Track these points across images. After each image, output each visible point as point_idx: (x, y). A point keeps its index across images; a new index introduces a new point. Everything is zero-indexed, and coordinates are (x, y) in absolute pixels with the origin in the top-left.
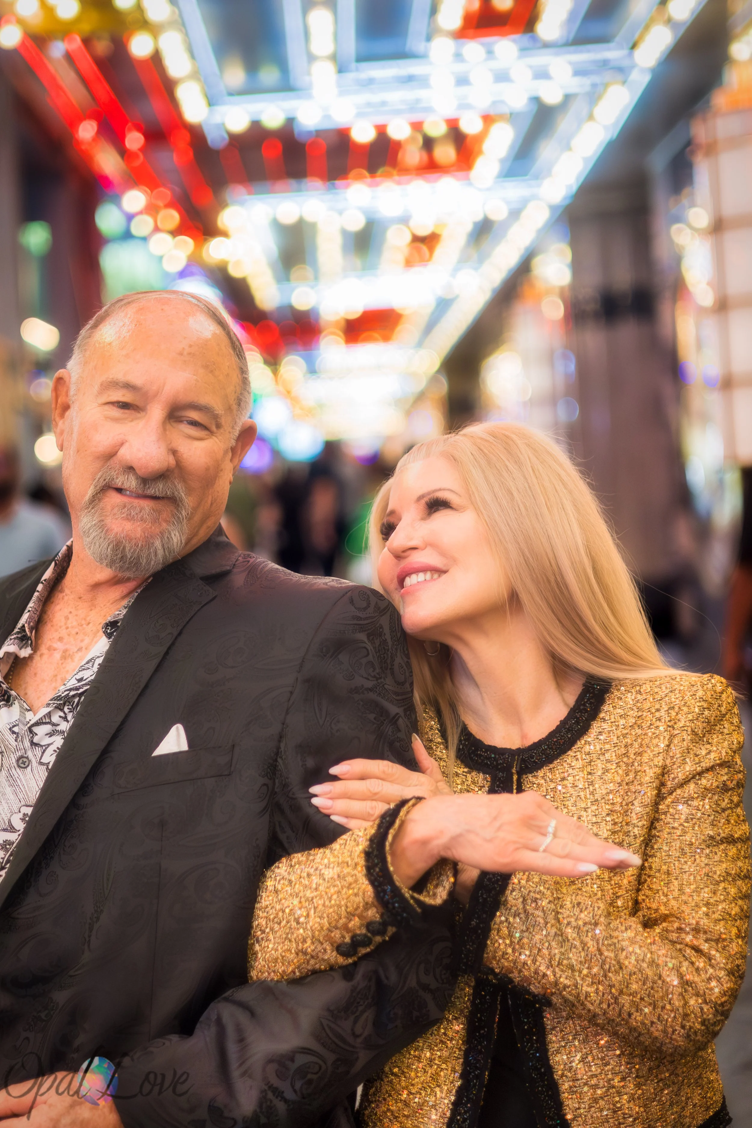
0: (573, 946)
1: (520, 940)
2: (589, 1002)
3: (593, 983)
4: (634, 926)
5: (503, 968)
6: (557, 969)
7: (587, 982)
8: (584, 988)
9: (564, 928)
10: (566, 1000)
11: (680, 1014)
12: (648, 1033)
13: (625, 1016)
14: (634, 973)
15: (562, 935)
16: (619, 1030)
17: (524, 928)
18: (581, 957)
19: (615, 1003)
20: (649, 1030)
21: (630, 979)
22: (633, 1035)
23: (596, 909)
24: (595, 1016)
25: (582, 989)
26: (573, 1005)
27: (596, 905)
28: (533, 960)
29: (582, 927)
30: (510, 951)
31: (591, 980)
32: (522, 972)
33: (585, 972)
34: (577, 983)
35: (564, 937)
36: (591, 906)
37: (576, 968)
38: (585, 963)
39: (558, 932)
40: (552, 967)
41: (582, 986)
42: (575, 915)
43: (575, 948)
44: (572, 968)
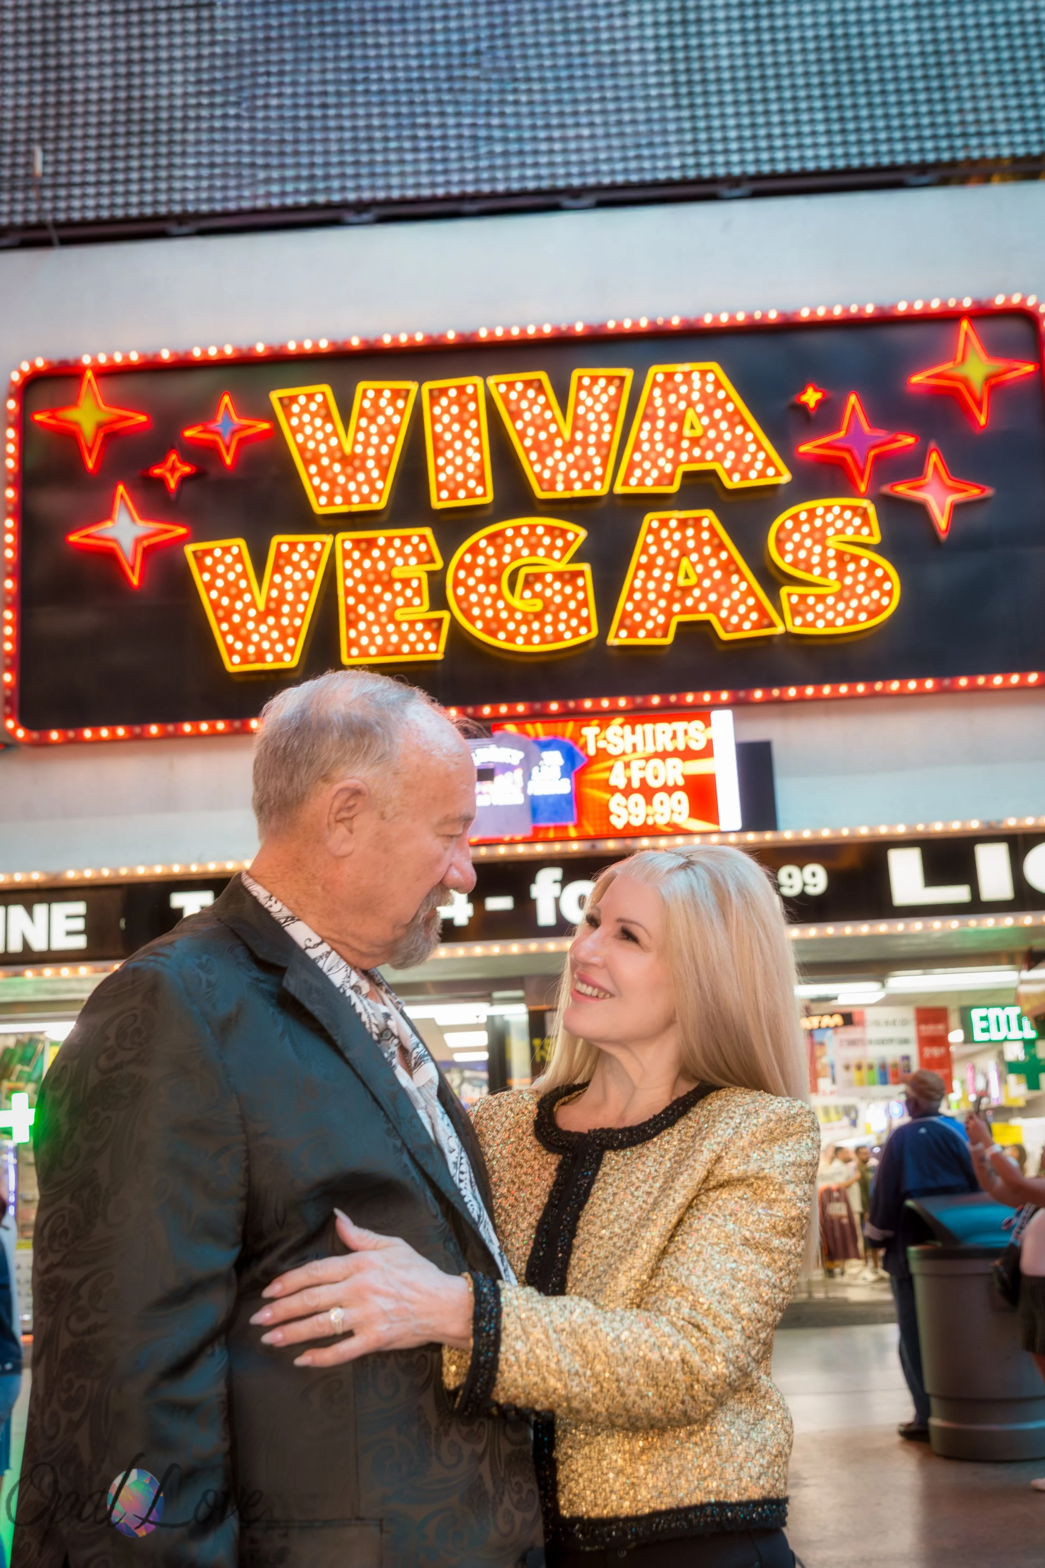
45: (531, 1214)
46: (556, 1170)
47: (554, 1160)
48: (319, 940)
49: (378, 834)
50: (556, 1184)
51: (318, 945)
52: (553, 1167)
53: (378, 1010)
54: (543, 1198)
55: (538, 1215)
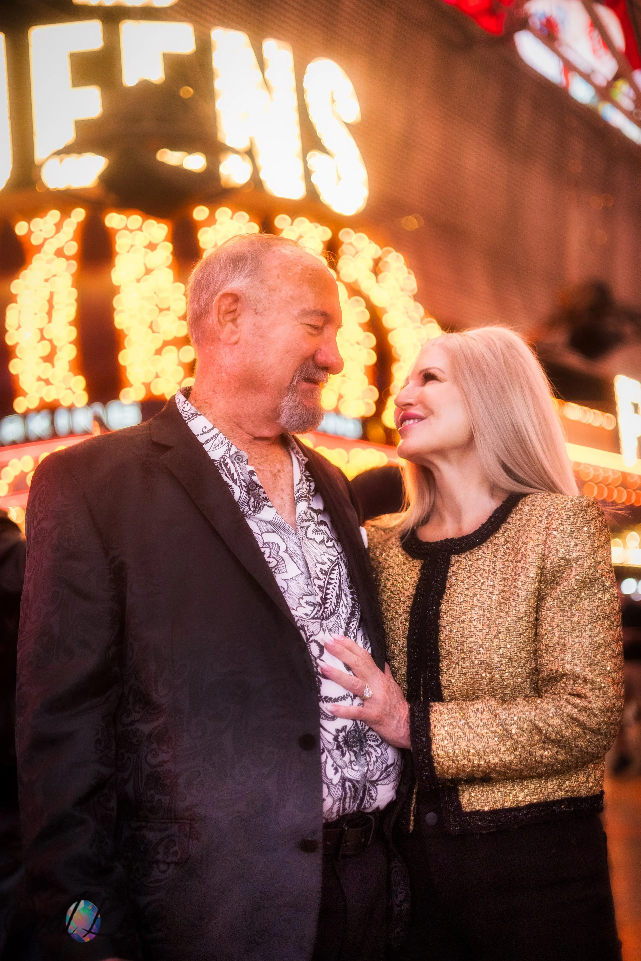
0: (488, 738)
1: (454, 753)
2: (514, 765)
3: (511, 753)
4: (521, 702)
5: (452, 775)
6: (485, 757)
7: (507, 754)
8: (507, 760)
9: (477, 730)
10: (499, 773)
11: (572, 739)
12: (557, 762)
13: (538, 759)
14: (533, 730)
15: (478, 735)
16: (539, 772)
17: (453, 744)
18: (496, 741)
19: (530, 755)
20: (557, 759)
21: (532, 734)
22: (549, 769)
23: (490, 707)
24: (521, 771)
25: (506, 761)
26: (505, 773)
27: (489, 705)
28: (468, 760)
29: (487, 723)
30: (451, 763)
31: (508, 752)
32: (465, 771)
33: (503, 749)
34: (501, 758)
35: (480, 736)
36: (486, 708)
37: (496, 750)
38: (500, 744)
39: (475, 735)
40: (481, 758)
41: (505, 759)
42: (478, 718)
43: (490, 738)
44: (493, 751)
45: (404, 603)
46: (420, 570)
47: (417, 564)
48: (212, 426)
49: (254, 325)
50: (420, 579)
51: (210, 430)
52: (418, 568)
53: (246, 469)
54: (411, 590)
55: (409, 603)
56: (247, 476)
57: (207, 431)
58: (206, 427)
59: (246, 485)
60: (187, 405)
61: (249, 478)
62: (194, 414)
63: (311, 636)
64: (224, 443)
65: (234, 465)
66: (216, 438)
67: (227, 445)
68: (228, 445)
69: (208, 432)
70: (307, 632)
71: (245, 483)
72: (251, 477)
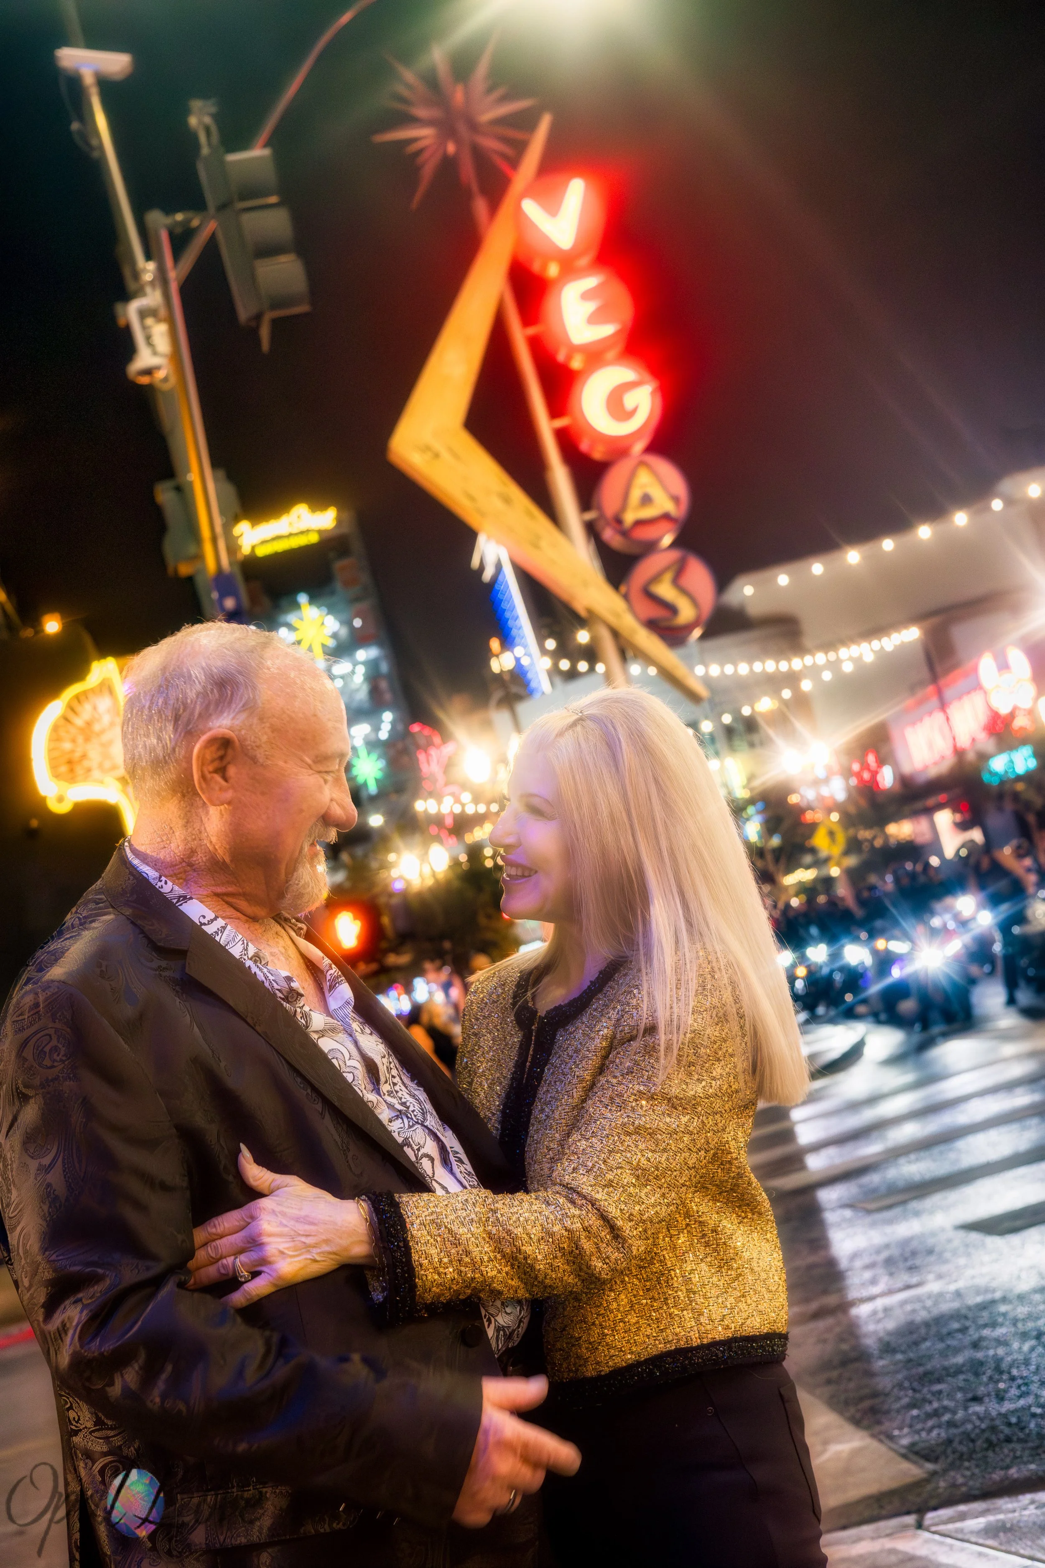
56: (284, 984)
57: (207, 922)
58: (204, 917)
59: (283, 997)
60: (166, 883)
61: (287, 986)
62: (180, 897)
63: (418, 1150)
64: (237, 941)
65: (260, 970)
66: (222, 933)
67: (241, 942)
68: (243, 943)
69: (209, 924)
70: (414, 1146)
71: (282, 993)
72: (289, 985)
